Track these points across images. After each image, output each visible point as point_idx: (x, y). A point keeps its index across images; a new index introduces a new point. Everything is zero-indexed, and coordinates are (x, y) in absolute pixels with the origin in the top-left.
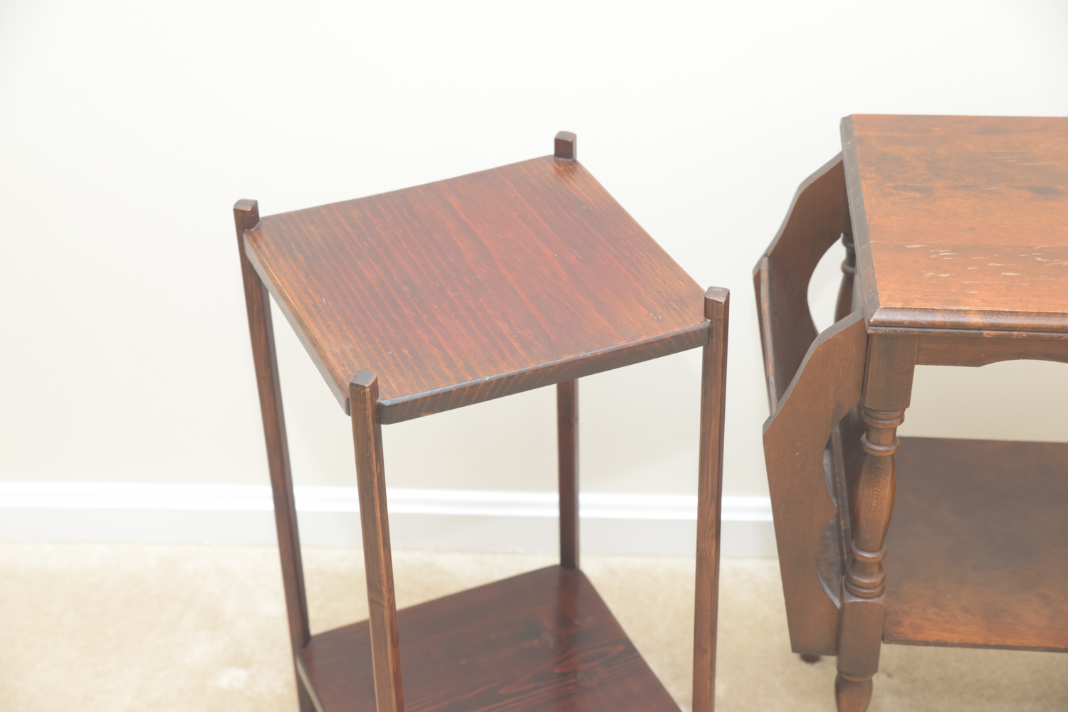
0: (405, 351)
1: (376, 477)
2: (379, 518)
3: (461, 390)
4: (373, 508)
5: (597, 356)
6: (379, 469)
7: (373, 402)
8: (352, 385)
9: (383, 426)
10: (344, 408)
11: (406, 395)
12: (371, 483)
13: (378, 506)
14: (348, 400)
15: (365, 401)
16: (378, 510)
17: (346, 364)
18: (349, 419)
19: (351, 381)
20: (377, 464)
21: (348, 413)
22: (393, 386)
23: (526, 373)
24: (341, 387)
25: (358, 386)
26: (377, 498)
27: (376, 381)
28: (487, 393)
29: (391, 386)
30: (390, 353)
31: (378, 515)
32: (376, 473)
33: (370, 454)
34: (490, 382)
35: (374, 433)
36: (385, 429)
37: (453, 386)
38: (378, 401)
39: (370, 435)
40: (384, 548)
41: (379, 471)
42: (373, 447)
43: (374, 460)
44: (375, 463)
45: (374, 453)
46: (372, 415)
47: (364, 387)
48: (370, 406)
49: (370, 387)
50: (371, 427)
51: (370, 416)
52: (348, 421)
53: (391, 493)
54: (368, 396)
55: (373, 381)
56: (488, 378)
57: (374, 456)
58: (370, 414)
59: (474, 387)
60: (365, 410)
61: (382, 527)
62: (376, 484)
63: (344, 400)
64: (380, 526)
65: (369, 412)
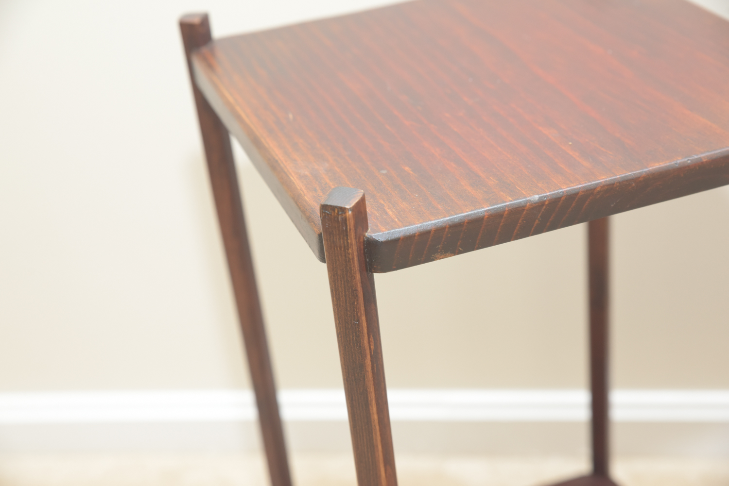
0: (407, 168)
1: (369, 357)
2: (376, 421)
3: (496, 217)
4: (367, 405)
5: (702, 163)
6: (372, 344)
7: (358, 237)
8: (324, 207)
9: (378, 277)
10: (317, 251)
11: (411, 224)
12: (362, 366)
13: (374, 402)
14: (320, 236)
15: (345, 233)
16: (374, 409)
17: (318, 188)
18: (324, 267)
19: (323, 202)
20: (369, 337)
21: (323, 259)
22: (390, 213)
23: (595, 189)
24: (309, 219)
25: (333, 208)
26: (371, 389)
27: (362, 201)
28: (537, 222)
29: (386, 213)
30: (384, 172)
31: (375, 417)
32: (368, 351)
33: (358, 321)
34: (540, 204)
35: (363, 287)
36: (379, 279)
37: (484, 209)
38: (367, 234)
39: (356, 290)
40: (385, 465)
41: (372, 347)
42: (362, 308)
43: (365, 330)
44: (366, 336)
45: (364, 318)
46: (359, 256)
47: (343, 210)
48: (354, 242)
49: (353, 209)
50: (358, 276)
51: (356, 259)
52: (321, 271)
53: (393, 397)
54: (351, 223)
55: (357, 201)
56: (536, 197)
57: (365, 325)
58: (355, 254)
59: (516, 212)
60: (347, 247)
61: (381, 435)
62: (369, 369)
63: (315, 240)
64: (378, 434)
65: (354, 252)
